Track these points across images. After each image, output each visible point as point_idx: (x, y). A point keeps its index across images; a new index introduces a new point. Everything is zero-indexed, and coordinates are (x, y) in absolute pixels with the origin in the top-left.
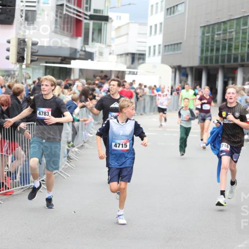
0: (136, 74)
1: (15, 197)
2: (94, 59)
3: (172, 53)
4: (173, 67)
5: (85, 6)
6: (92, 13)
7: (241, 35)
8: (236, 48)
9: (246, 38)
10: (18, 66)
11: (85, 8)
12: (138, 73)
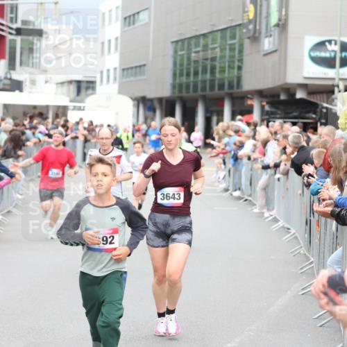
2: (24, 90)
3: (132, 79)
4: (134, 99)
5: (9, 15)
6: (19, 25)
7: (227, 53)
8: (222, 71)
9: (234, 57)
11: (9, 19)
12: (86, 108)
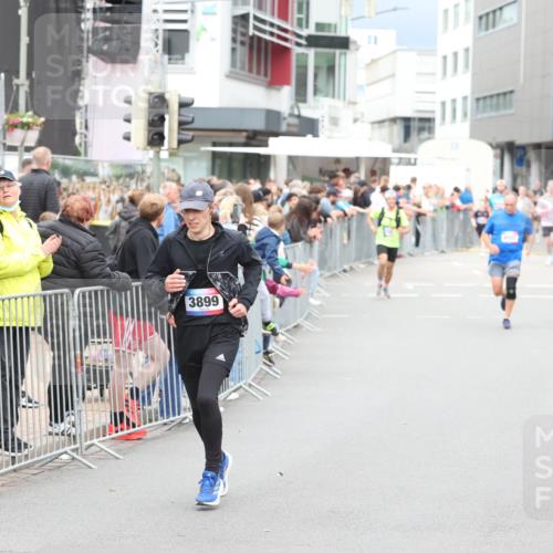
0: (415, 164)
1: (149, 443)
2: (320, 134)
3: (493, 114)
4: (495, 147)
5: (297, 16)
6: (311, 31)
10: (151, 153)
11: (295, 21)
12: (418, 162)
